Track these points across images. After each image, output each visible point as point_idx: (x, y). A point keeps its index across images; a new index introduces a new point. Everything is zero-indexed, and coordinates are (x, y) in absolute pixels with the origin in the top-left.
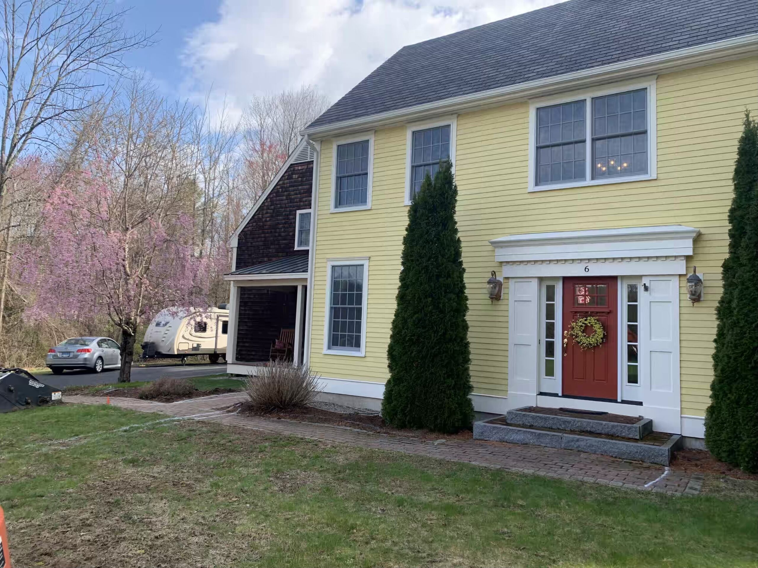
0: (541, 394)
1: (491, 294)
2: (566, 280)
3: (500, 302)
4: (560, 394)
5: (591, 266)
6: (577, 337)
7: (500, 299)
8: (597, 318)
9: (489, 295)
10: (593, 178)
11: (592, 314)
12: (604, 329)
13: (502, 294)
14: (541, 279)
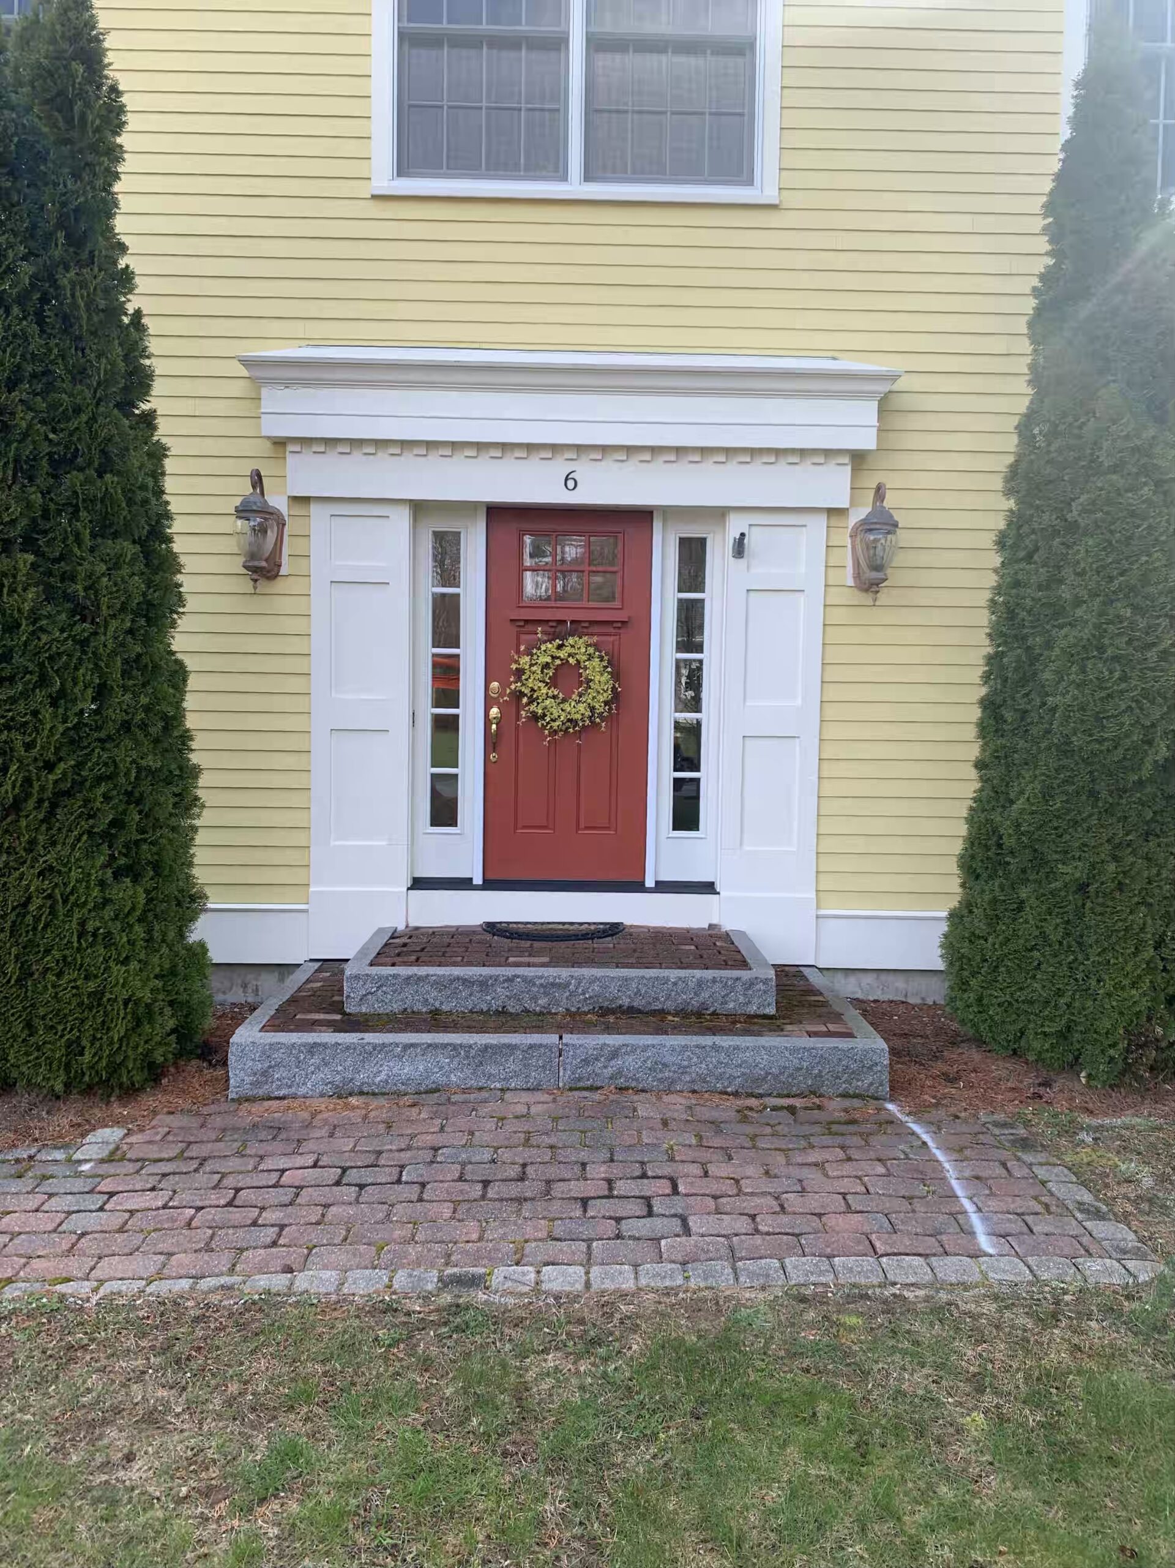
0: (419, 883)
1: (252, 556)
2: (497, 513)
3: (279, 585)
4: (478, 880)
5: (583, 470)
6: (532, 700)
7: (277, 576)
8: (595, 639)
9: (241, 560)
10: (588, 177)
11: (578, 628)
12: (616, 676)
13: (285, 559)
14: (419, 508)
